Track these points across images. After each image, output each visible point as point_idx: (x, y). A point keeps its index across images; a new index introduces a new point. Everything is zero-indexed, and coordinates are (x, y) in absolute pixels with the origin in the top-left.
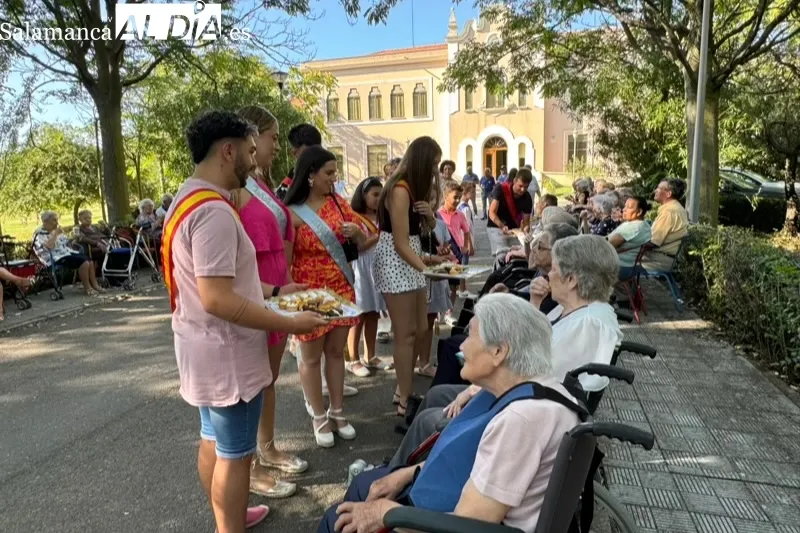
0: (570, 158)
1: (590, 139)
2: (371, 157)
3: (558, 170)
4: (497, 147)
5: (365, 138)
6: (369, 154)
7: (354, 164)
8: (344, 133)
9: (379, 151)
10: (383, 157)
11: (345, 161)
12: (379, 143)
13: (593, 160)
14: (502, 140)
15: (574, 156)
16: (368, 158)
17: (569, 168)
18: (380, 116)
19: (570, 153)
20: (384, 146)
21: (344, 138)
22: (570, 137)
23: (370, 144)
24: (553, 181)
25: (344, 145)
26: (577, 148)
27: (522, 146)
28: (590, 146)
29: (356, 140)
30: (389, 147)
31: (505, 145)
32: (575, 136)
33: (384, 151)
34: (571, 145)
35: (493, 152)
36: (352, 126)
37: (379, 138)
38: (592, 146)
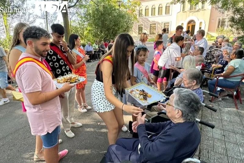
0: (218, 27)
1: (227, 20)
2: (151, 27)
3: (213, 31)
4: (192, 23)
5: (150, 22)
6: (150, 27)
7: (146, 30)
8: (144, 20)
9: (154, 25)
10: (155, 27)
11: (143, 29)
12: (154, 23)
13: (227, 28)
14: (194, 21)
15: (220, 26)
16: (150, 28)
17: (217, 31)
18: (154, 15)
19: (219, 25)
20: (155, 24)
21: (144, 22)
22: (219, 19)
23: (151, 23)
24: (211, 35)
25: (143, 24)
26: (222, 23)
27: (201, 23)
28: (226, 23)
29: (147, 22)
30: (157, 24)
31: (195, 23)
32: (221, 19)
33: (155, 26)
34: (219, 22)
35: (190, 25)
36: (146, 18)
37: (154, 21)
38: (227, 23)
